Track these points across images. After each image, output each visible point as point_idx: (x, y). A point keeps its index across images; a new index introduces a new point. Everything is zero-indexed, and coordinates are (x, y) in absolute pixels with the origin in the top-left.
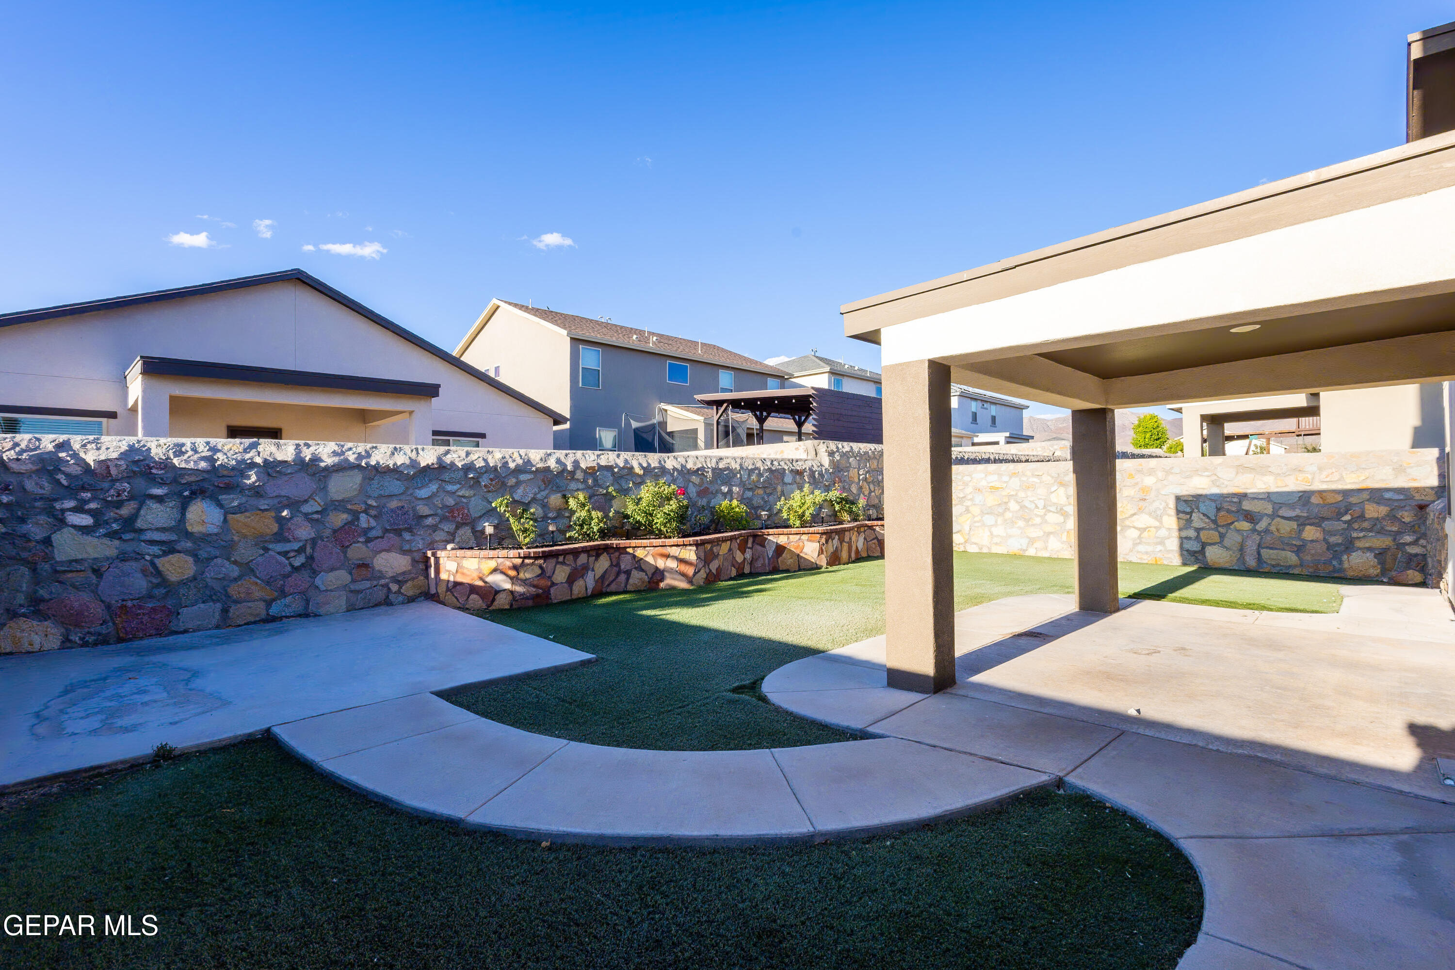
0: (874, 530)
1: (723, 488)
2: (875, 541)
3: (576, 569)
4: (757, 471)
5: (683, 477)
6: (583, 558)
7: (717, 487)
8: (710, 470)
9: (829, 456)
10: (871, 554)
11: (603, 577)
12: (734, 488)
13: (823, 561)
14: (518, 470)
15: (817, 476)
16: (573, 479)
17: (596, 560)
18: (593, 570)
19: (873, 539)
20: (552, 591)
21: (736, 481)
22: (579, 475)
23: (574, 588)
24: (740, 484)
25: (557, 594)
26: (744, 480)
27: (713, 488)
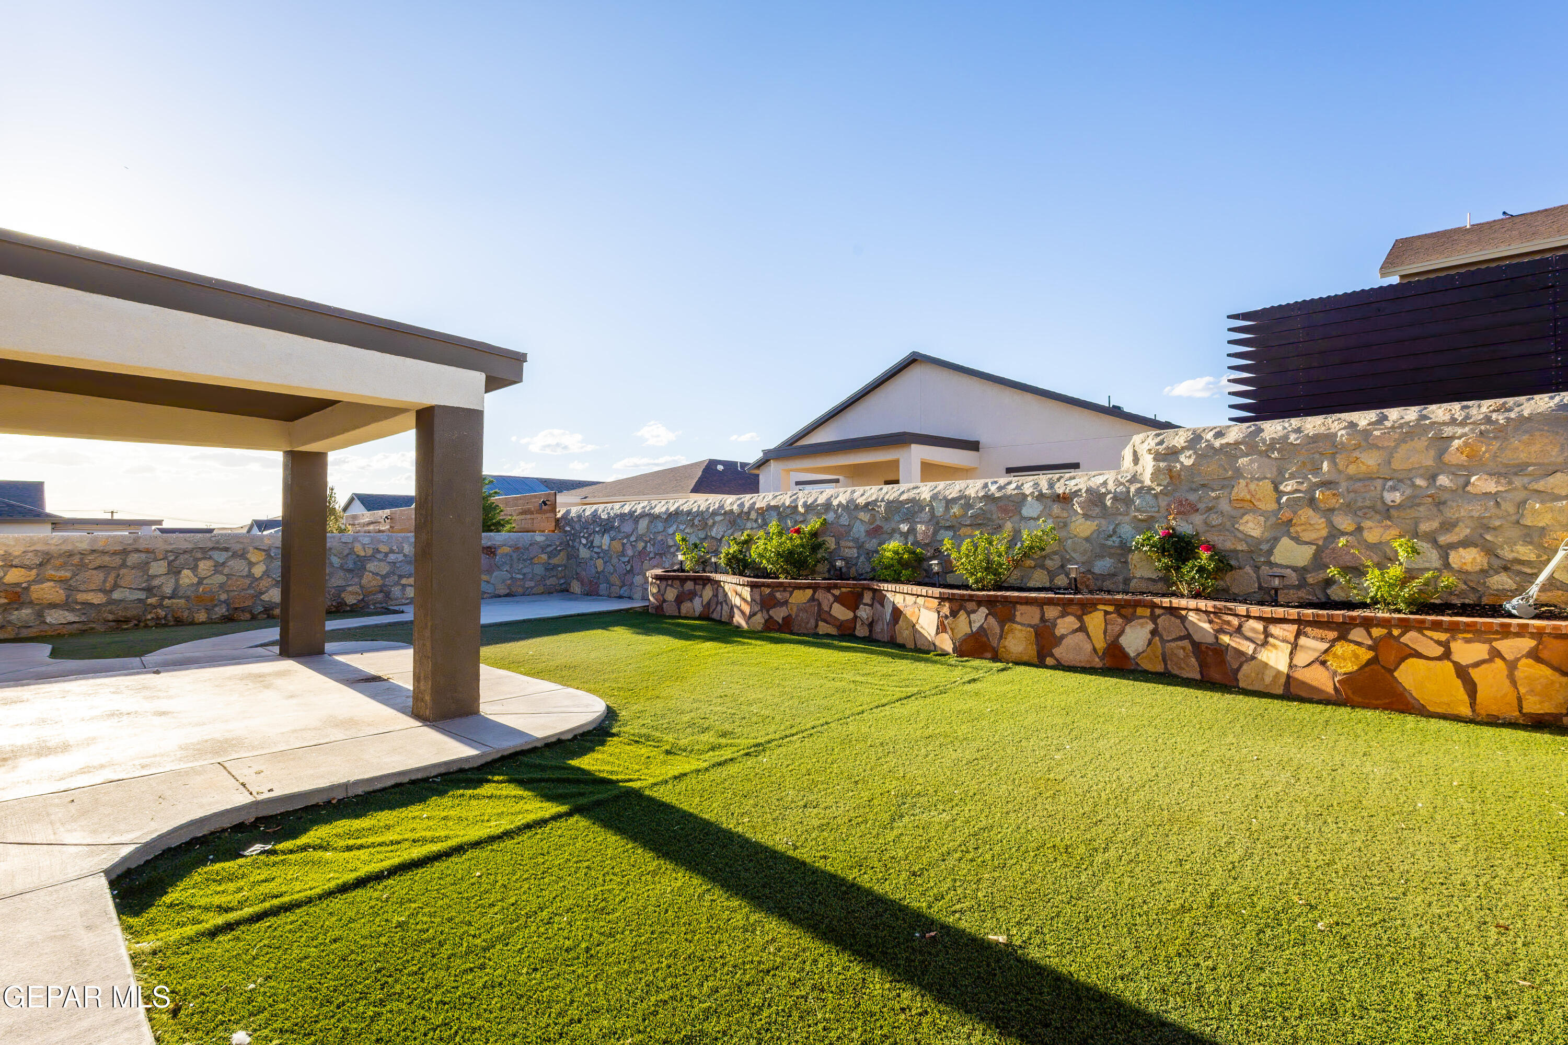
0: (1183, 619)
1: (901, 526)
2: (1186, 643)
3: (683, 592)
4: (962, 502)
5: (849, 514)
6: (689, 585)
7: (893, 525)
8: (883, 504)
9: (1155, 459)
10: (1176, 671)
11: (709, 603)
12: (919, 526)
13: (946, 643)
14: (715, 513)
15: (1109, 503)
16: (748, 519)
17: (704, 588)
18: (701, 596)
19: (1181, 638)
20: (665, 605)
21: (925, 514)
22: (753, 515)
23: (682, 607)
24: (930, 520)
25: (669, 609)
26: (937, 514)
27: (887, 527)
